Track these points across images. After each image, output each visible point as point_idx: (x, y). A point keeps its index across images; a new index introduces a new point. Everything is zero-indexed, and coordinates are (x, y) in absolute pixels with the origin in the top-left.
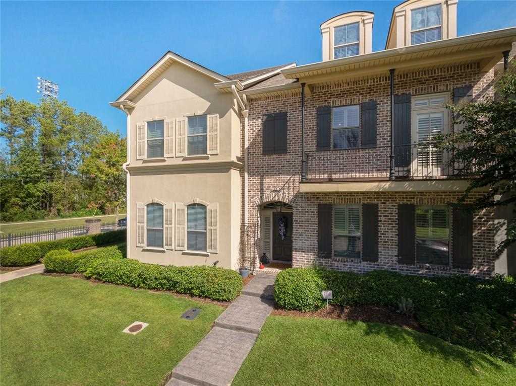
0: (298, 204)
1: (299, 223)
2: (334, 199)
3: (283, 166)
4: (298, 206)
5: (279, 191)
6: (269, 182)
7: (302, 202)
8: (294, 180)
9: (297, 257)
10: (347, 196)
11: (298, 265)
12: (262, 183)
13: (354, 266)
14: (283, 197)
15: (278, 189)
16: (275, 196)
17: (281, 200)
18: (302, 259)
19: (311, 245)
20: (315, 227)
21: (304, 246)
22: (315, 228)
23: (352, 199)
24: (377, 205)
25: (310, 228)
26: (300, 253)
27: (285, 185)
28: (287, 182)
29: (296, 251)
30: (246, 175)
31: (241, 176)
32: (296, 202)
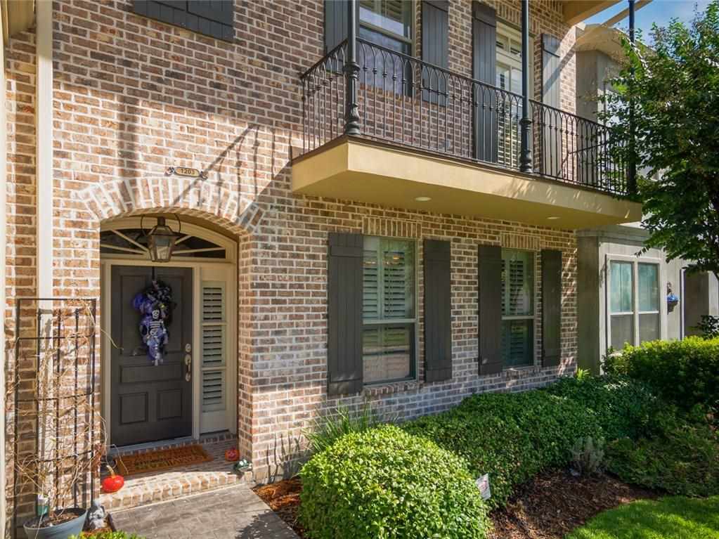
0: (269, 227)
1: (273, 294)
2: (366, 220)
3: (218, 86)
4: (270, 236)
5: (203, 176)
6: (159, 133)
7: (283, 224)
8: (257, 144)
9: (268, 409)
10: (394, 215)
11: (272, 437)
12: (127, 131)
13: (407, 400)
14: (215, 199)
15: (198, 166)
16: (186, 192)
17: (208, 207)
18: (283, 411)
19: (308, 362)
20: (320, 302)
21: (287, 369)
22: (321, 305)
23: (404, 225)
24: (448, 243)
25: (307, 309)
26: (277, 392)
27: (224, 154)
28: (231, 147)
29: (263, 389)
30: (45, 68)
31: (7, 73)
32: (265, 222)
